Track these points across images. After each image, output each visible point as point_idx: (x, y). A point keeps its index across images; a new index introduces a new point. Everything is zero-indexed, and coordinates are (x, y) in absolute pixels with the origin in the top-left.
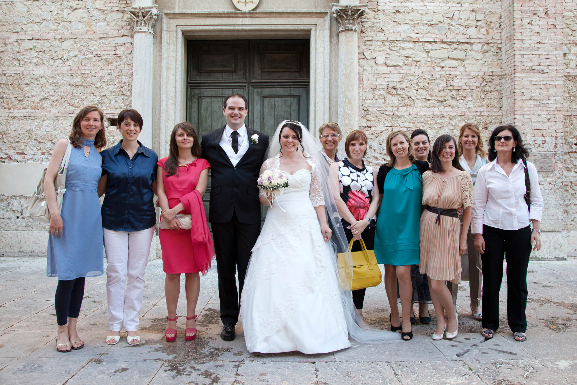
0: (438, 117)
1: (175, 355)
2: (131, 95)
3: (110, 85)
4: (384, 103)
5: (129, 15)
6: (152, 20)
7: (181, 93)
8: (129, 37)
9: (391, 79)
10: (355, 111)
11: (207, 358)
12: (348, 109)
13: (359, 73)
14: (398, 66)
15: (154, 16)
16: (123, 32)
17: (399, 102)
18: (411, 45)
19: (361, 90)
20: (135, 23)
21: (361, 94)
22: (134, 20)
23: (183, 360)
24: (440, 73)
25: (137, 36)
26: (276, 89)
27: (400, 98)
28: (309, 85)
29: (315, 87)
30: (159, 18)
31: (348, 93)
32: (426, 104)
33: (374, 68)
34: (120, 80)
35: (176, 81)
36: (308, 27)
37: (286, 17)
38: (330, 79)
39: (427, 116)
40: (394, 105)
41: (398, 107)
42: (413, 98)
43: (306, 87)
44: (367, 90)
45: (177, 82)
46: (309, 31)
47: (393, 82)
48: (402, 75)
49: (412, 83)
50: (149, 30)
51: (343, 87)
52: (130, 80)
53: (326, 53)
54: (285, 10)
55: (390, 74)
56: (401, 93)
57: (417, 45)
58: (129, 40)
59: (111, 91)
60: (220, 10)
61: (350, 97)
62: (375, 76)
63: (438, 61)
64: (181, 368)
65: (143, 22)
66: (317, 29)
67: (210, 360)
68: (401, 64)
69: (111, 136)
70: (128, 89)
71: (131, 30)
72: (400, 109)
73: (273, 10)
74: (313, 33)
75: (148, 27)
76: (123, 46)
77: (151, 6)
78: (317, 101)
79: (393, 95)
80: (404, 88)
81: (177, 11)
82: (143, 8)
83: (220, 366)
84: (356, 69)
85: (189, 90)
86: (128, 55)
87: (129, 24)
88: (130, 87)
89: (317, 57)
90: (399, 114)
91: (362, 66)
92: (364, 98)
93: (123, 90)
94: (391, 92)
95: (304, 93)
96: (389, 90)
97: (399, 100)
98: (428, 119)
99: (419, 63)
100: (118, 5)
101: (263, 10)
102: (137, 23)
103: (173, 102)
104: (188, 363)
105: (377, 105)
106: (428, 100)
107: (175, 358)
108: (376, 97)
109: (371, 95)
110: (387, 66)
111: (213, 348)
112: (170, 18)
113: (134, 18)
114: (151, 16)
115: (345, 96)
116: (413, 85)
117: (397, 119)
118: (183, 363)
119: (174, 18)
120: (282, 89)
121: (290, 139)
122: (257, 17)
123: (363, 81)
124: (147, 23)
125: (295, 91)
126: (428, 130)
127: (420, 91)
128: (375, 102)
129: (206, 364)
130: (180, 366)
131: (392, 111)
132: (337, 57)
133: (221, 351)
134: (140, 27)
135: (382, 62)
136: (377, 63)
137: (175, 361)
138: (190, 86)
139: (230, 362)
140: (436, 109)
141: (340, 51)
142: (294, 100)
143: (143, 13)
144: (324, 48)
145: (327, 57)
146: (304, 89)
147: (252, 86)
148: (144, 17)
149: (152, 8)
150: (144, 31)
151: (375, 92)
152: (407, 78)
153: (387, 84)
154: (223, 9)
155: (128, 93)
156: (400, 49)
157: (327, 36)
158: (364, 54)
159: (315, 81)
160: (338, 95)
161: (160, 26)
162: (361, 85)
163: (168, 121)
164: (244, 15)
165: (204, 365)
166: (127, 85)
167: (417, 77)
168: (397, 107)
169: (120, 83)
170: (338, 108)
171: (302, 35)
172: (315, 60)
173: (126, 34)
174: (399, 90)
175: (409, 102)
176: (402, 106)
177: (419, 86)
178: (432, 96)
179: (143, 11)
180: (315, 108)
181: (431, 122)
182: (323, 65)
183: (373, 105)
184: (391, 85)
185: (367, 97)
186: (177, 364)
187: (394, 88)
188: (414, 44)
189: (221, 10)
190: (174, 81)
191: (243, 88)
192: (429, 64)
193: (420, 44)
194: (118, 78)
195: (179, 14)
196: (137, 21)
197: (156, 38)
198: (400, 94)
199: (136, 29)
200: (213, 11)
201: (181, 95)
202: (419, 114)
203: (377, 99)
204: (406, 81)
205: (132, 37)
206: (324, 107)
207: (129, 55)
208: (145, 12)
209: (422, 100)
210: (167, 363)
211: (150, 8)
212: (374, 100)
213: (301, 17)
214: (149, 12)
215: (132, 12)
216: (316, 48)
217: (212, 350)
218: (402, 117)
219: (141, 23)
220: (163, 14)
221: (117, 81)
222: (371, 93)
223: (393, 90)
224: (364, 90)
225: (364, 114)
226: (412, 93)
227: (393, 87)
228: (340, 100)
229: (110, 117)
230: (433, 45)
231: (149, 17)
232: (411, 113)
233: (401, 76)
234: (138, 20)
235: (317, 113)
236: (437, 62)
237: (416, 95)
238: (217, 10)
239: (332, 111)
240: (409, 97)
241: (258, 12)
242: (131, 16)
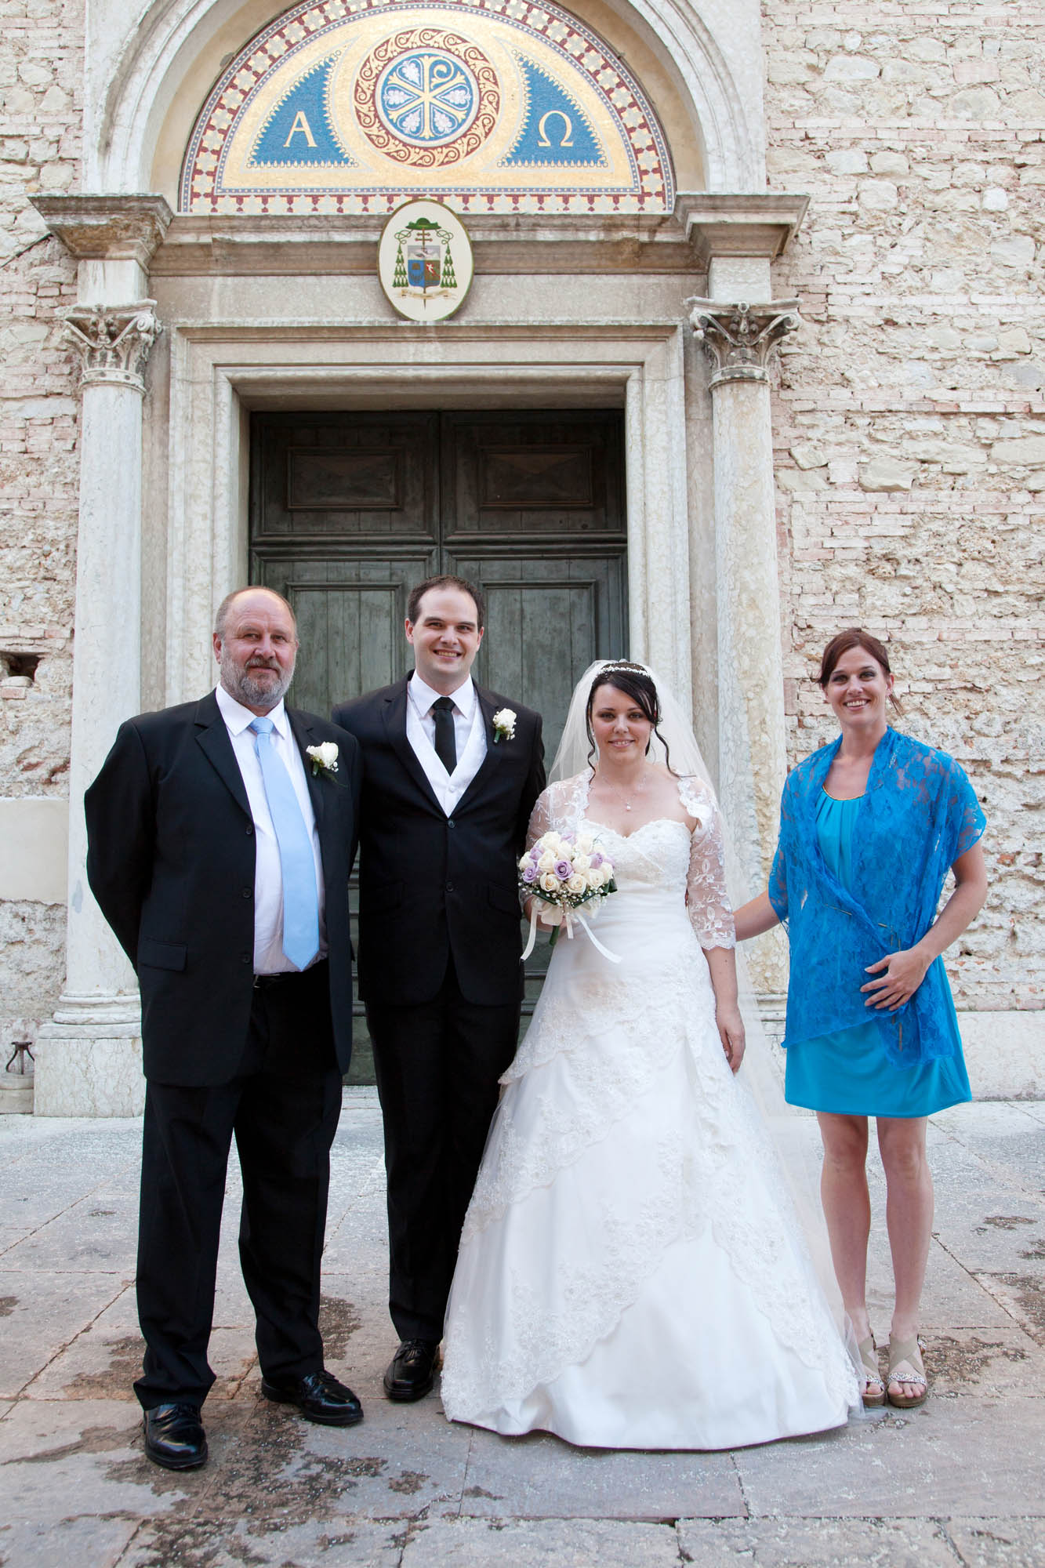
0: (1028, 647)
1: (180, 1495)
2: (74, 579)
3: (8, 546)
4: (860, 605)
5: (67, 331)
6: (139, 347)
7: (231, 572)
8: (69, 400)
9: (876, 531)
10: (769, 631)
11: (292, 1507)
12: (749, 625)
13: (779, 513)
14: (897, 488)
15: (144, 336)
16: (48, 383)
17: (906, 600)
18: (936, 424)
19: (786, 565)
20: (87, 355)
21: (786, 577)
22: (82, 345)
23: (207, 1515)
24: (1028, 510)
25: (92, 396)
26: (525, 562)
27: (908, 590)
28: (624, 550)
29: (645, 555)
30: (160, 342)
31: (747, 575)
32: (988, 607)
33: (824, 498)
34: (39, 531)
35: (213, 537)
36: (617, 372)
37: (551, 339)
38: (690, 532)
39: (996, 646)
40: (889, 612)
41: (903, 617)
42: (950, 588)
43: (616, 558)
44: (806, 565)
45: (217, 540)
46: (622, 383)
47: (886, 541)
48: (910, 517)
49: (944, 541)
50: (127, 378)
51: (733, 556)
52: (71, 532)
53: (675, 449)
54: (547, 319)
55: (875, 516)
56: (911, 574)
57: (954, 423)
58: (68, 407)
59: (10, 568)
60: (346, 320)
61: (753, 587)
62: (830, 522)
63: (1021, 472)
64: (198, 1553)
65: (110, 354)
66: (647, 376)
67: (305, 1512)
68: (907, 484)
69: (11, 708)
70: (63, 561)
71: (73, 378)
72: (911, 622)
73: (509, 319)
74: (632, 389)
75: (127, 368)
76: (50, 428)
77: (135, 303)
78: (652, 599)
79: (885, 579)
80: (919, 557)
81: (215, 320)
82: (109, 310)
83: (338, 1543)
84: (769, 498)
85: (256, 564)
86: (64, 455)
87: (68, 360)
88: (71, 553)
89: (649, 465)
90: (907, 639)
91: (787, 492)
92: (797, 590)
93: (48, 563)
94: (881, 571)
95: (612, 576)
96: (874, 565)
97: (905, 595)
98: (1000, 654)
99: (961, 480)
100: (32, 300)
101: (478, 318)
102: (92, 356)
103: (205, 602)
104: (225, 1529)
105: (838, 611)
106: (996, 593)
107: (181, 1505)
108: (835, 587)
109: (818, 581)
110: (865, 490)
111: (319, 1461)
112: (193, 341)
113: (83, 341)
114: (136, 335)
115: (738, 584)
116: (948, 548)
117: (901, 654)
118: (208, 1528)
119: (206, 341)
120: (544, 562)
121: (622, 723)
122: (460, 340)
123: (791, 536)
124: (123, 355)
125: (581, 570)
126: (998, 687)
127: (969, 566)
128: (830, 602)
129: (291, 1531)
130: (195, 1546)
131: (886, 629)
132: (709, 462)
133: (346, 1473)
134: (102, 369)
135: (848, 479)
136: (832, 480)
137: (180, 1522)
138: (260, 554)
139: (376, 1520)
140: (1021, 622)
141: (717, 443)
142: (580, 597)
143: (109, 325)
144: (669, 434)
145: (680, 463)
146: (611, 562)
147: (451, 553)
148: (113, 336)
149: (137, 308)
150: (113, 379)
151: (829, 571)
152: (926, 527)
153: (866, 544)
154: (356, 316)
155: (64, 575)
156: (901, 437)
157: (676, 399)
158: (793, 452)
159: (645, 538)
160: (715, 583)
161: (164, 365)
162: (786, 551)
163: (191, 661)
164: (421, 333)
165: (282, 1536)
166: (62, 547)
167: (957, 524)
168: (901, 617)
169: (40, 540)
170: (716, 620)
171: (599, 396)
172: (641, 471)
173: (59, 391)
174: (904, 564)
175: (937, 600)
176: (915, 614)
177: (964, 551)
178: (1006, 583)
179: (109, 318)
180: (647, 622)
181: (1008, 662)
182: (666, 489)
183: (825, 612)
184: (878, 549)
185: (806, 587)
186: (187, 1532)
187: (888, 558)
188: (945, 422)
189: (352, 319)
190: (208, 538)
191: (424, 560)
192: (993, 482)
193: (964, 421)
194: (33, 527)
195: (222, 329)
196: (93, 350)
197: (152, 404)
198: (906, 577)
199: (89, 373)
200: (325, 321)
201: (230, 581)
202: (970, 637)
203: (837, 593)
204: (924, 535)
205: (77, 398)
206: (673, 617)
207: (67, 455)
208: (116, 323)
209: (976, 594)
210: (150, 1529)
211: (131, 308)
212: (829, 595)
213: (595, 339)
214: (128, 321)
215: (76, 322)
216: (643, 437)
217: (316, 1469)
218: (917, 646)
219: (104, 357)
220: (173, 329)
221: (31, 537)
222: (818, 574)
223: (884, 563)
224: (796, 564)
225: (799, 641)
226: (946, 574)
227: (884, 556)
228: (723, 597)
229: (7, 649)
230: (1001, 423)
231: (129, 336)
232: (944, 636)
233: (908, 520)
234: (93, 345)
235: (653, 637)
236: (1017, 476)
237: (956, 579)
238: (338, 319)
239: (698, 630)
240: (938, 586)
241: (463, 323)
242: (73, 333)
